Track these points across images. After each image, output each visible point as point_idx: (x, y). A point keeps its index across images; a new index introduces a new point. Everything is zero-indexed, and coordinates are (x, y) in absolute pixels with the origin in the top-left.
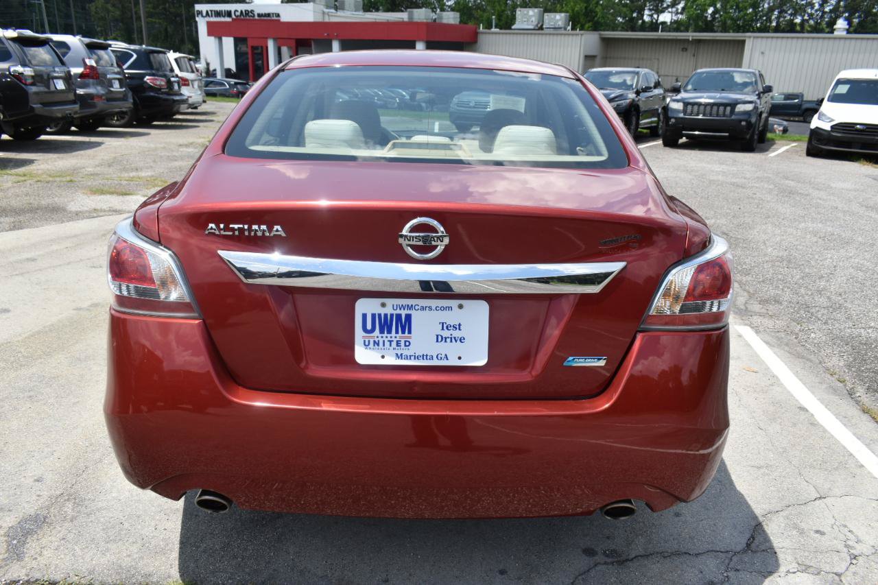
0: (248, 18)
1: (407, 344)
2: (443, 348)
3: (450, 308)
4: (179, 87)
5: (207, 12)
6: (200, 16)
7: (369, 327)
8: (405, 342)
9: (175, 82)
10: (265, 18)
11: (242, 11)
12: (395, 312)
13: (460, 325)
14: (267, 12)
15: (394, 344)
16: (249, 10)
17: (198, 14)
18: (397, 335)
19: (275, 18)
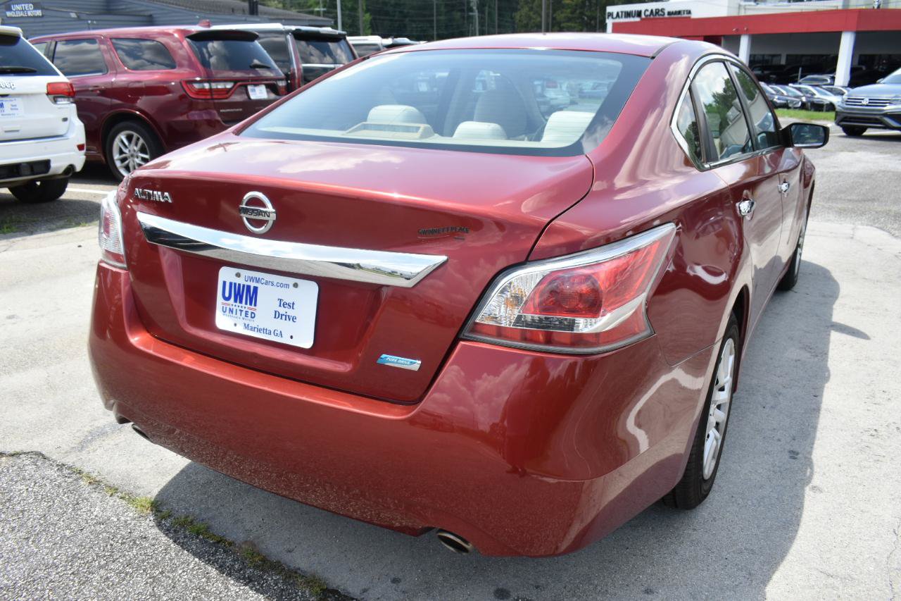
0: (657, 16)
1: (253, 315)
2: (280, 325)
3: (287, 286)
4: (543, 90)
5: (618, 13)
6: (610, 18)
7: (227, 295)
8: (252, 313)
9: (538, 85)
10: (675, 16)
11: (652, 11)
12: (246, 283)
13: (293, 304)
14: (678, 9)
15: (243, 313)
16: (660, 9)
17: (609, 16)
18: (246, 306)
19: (686, 15)
